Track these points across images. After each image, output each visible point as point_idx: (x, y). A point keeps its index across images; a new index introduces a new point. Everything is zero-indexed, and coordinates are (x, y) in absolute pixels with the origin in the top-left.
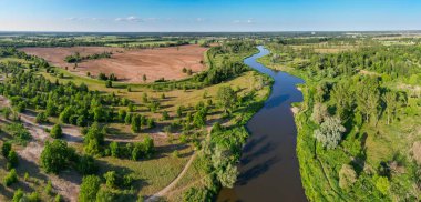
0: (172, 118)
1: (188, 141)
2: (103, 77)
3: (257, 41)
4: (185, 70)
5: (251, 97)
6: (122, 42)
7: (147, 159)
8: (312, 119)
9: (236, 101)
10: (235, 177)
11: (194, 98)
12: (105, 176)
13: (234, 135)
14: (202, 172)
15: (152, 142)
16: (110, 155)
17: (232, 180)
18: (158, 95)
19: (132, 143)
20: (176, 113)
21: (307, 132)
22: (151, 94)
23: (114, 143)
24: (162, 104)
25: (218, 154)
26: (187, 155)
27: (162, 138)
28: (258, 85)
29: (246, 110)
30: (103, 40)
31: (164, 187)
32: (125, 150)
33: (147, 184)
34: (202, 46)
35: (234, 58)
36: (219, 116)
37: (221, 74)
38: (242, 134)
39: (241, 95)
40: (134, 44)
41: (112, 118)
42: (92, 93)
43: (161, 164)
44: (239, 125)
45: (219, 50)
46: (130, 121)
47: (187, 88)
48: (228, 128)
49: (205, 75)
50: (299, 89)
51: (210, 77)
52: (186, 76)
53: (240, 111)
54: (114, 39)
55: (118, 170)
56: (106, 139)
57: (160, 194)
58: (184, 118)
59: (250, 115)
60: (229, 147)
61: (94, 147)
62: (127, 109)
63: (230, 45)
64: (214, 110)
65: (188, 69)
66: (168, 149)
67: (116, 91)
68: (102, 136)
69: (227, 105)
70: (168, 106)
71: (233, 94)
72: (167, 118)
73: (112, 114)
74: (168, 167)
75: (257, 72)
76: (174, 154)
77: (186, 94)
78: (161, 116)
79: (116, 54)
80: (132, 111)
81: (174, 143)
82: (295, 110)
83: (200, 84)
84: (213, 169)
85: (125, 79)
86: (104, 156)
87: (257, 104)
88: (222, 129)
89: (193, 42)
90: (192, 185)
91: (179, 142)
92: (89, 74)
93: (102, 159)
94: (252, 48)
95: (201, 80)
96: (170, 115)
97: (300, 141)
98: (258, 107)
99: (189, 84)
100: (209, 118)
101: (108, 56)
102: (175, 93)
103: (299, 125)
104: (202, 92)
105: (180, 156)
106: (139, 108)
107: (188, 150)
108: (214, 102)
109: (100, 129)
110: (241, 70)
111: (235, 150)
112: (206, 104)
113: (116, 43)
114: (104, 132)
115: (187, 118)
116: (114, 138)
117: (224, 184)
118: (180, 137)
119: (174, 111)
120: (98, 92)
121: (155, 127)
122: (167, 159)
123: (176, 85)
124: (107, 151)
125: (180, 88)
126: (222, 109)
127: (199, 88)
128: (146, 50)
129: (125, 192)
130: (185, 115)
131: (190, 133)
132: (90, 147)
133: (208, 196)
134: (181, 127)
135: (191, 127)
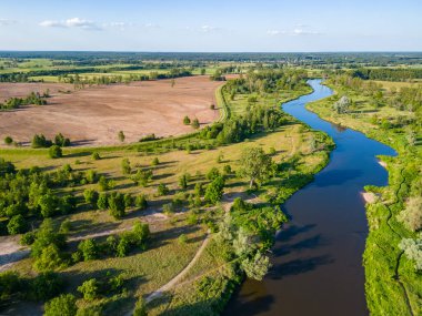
0: (173, 192)
1: (199, 222)
2: (42, 143)
3: (310, 72)
4: (187, 121)
5: (293, 164)
6: (64, 73)
7: (142, 251)
8: (399, 218)
9: (269, 169)
10: (265, 269)
11: (204, 163)
12: (80, 289)
13: (263, 216)
14: (219, 260)
15: (146, 229)
16: (82, 259)
17: (262, 272)
18: (148, 160)
19: (114, 235)
20: (178, 185)
21: (387, 236)
22: (136, 160)
23: (86, 241)
24: (156, 173)
25: (242, 239)
26: (197, 239)
27: (161, 220)
28: (307, 147)
29: (284, 184)
30: (23, 68)
31: (168, 280)
32: (106, 246)
33: (145, 281)
34: (213, 78)
35: (266, 102)
36: (241, 189)
37: (245, 127)
38: (276, 217)
39: (277, 160)
40: (91, 76)
41: (74, 206)
42: (25, 173)
43: (163, 254)
44: (272, 203)
45: (241, 87)
46: (106, 205)
47: (193, 148)
48: (255, 207)
49: (219, 129)
50: (382, 164)
51: (227, 131)
52: (190, 130)
53: (274, 184)
54: (47, 65)
55: (98, 275)
56: (71, 239)
57: (165, 288)
58: (191, 192)
59: (289, 191)
60: (256, 231)
61: (53, 257)
62: (98, 187)
63: (260, 77)
64: (234, 181)
65: (192, 119)
66: (171, 234)
67: (72, 162)
68: (62, 237)
69: (256, 174)
70: (165, 176)
71: (265, 158)
72: (166, 192)
73: (73, 201)
74: (172, 256)
75: (306, 127)
76: (180, 240)
77: (192, 158)
78: (155, 191)
79: (57, 97)
80: (107, 189)
81: (179, 225)
82: (369, 197)
83: (211, 141)
84: (234, 256)
85: (85, 141)
86: (72, 264)
87: (302, 177)
88: (246, 208)
89: (197, 71)
90: (208, 274)
91: (186, 223)
92: (9, 141)
93: (69, 269)
94: (300, 83)
95: (214, 136)
96: (170, 187)
97: (371, 246)
98: (303, 182)
99: (194, 142)
100: (226, 191)
101: (43, 101)
102: (175, 155)
103: (373, 223)
104: (215, 154)
105: (189, 241)
106: (119, 183)
107: (199, 234)
108: (234, 168)
109: (56, 228)
110: (278, 122)
111: (265, 235)
112: (222, 172)
113: (54, 73)
114: (63, 230)
115: (195, 191)
116: (84, 234)
117: (250, 274)
118: (187, 217)
119: (174, 182)
120: (38, 170)
121: (148, 207)
122: (170, 246)
123: (175, 144)
124: (75, 256)
125: (181, 149)
126: (247, 179)
127: (211, 148)
128: (116, 87)
129: (115, 298)
130: (192, 187)
131: (201, 212)
132: (44, 259)
133: (228, 287)
134: (188, 203)
135: (202, 204)
